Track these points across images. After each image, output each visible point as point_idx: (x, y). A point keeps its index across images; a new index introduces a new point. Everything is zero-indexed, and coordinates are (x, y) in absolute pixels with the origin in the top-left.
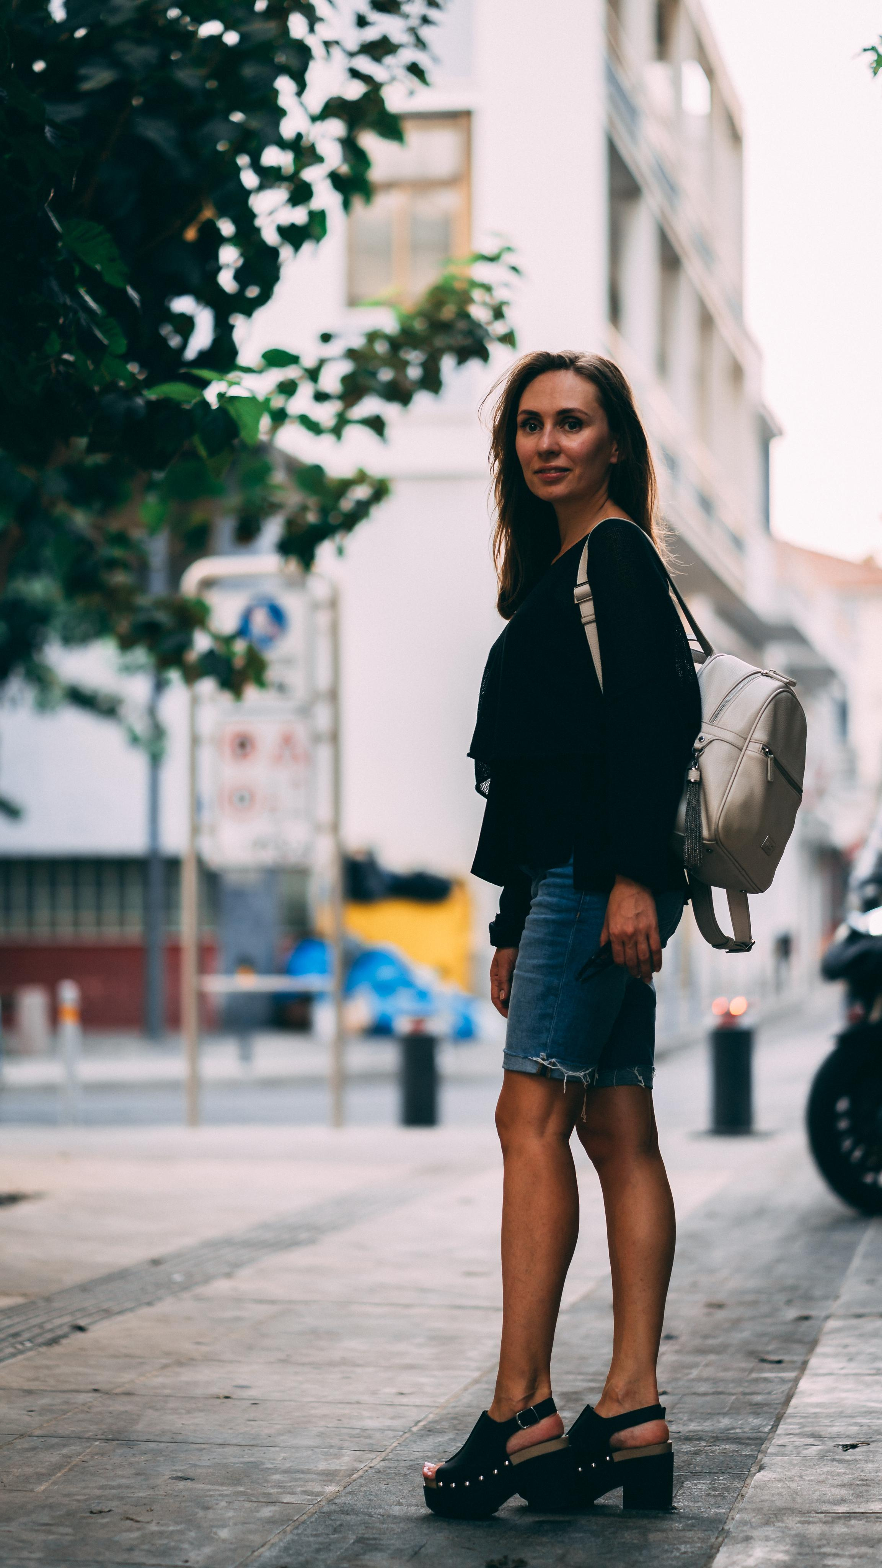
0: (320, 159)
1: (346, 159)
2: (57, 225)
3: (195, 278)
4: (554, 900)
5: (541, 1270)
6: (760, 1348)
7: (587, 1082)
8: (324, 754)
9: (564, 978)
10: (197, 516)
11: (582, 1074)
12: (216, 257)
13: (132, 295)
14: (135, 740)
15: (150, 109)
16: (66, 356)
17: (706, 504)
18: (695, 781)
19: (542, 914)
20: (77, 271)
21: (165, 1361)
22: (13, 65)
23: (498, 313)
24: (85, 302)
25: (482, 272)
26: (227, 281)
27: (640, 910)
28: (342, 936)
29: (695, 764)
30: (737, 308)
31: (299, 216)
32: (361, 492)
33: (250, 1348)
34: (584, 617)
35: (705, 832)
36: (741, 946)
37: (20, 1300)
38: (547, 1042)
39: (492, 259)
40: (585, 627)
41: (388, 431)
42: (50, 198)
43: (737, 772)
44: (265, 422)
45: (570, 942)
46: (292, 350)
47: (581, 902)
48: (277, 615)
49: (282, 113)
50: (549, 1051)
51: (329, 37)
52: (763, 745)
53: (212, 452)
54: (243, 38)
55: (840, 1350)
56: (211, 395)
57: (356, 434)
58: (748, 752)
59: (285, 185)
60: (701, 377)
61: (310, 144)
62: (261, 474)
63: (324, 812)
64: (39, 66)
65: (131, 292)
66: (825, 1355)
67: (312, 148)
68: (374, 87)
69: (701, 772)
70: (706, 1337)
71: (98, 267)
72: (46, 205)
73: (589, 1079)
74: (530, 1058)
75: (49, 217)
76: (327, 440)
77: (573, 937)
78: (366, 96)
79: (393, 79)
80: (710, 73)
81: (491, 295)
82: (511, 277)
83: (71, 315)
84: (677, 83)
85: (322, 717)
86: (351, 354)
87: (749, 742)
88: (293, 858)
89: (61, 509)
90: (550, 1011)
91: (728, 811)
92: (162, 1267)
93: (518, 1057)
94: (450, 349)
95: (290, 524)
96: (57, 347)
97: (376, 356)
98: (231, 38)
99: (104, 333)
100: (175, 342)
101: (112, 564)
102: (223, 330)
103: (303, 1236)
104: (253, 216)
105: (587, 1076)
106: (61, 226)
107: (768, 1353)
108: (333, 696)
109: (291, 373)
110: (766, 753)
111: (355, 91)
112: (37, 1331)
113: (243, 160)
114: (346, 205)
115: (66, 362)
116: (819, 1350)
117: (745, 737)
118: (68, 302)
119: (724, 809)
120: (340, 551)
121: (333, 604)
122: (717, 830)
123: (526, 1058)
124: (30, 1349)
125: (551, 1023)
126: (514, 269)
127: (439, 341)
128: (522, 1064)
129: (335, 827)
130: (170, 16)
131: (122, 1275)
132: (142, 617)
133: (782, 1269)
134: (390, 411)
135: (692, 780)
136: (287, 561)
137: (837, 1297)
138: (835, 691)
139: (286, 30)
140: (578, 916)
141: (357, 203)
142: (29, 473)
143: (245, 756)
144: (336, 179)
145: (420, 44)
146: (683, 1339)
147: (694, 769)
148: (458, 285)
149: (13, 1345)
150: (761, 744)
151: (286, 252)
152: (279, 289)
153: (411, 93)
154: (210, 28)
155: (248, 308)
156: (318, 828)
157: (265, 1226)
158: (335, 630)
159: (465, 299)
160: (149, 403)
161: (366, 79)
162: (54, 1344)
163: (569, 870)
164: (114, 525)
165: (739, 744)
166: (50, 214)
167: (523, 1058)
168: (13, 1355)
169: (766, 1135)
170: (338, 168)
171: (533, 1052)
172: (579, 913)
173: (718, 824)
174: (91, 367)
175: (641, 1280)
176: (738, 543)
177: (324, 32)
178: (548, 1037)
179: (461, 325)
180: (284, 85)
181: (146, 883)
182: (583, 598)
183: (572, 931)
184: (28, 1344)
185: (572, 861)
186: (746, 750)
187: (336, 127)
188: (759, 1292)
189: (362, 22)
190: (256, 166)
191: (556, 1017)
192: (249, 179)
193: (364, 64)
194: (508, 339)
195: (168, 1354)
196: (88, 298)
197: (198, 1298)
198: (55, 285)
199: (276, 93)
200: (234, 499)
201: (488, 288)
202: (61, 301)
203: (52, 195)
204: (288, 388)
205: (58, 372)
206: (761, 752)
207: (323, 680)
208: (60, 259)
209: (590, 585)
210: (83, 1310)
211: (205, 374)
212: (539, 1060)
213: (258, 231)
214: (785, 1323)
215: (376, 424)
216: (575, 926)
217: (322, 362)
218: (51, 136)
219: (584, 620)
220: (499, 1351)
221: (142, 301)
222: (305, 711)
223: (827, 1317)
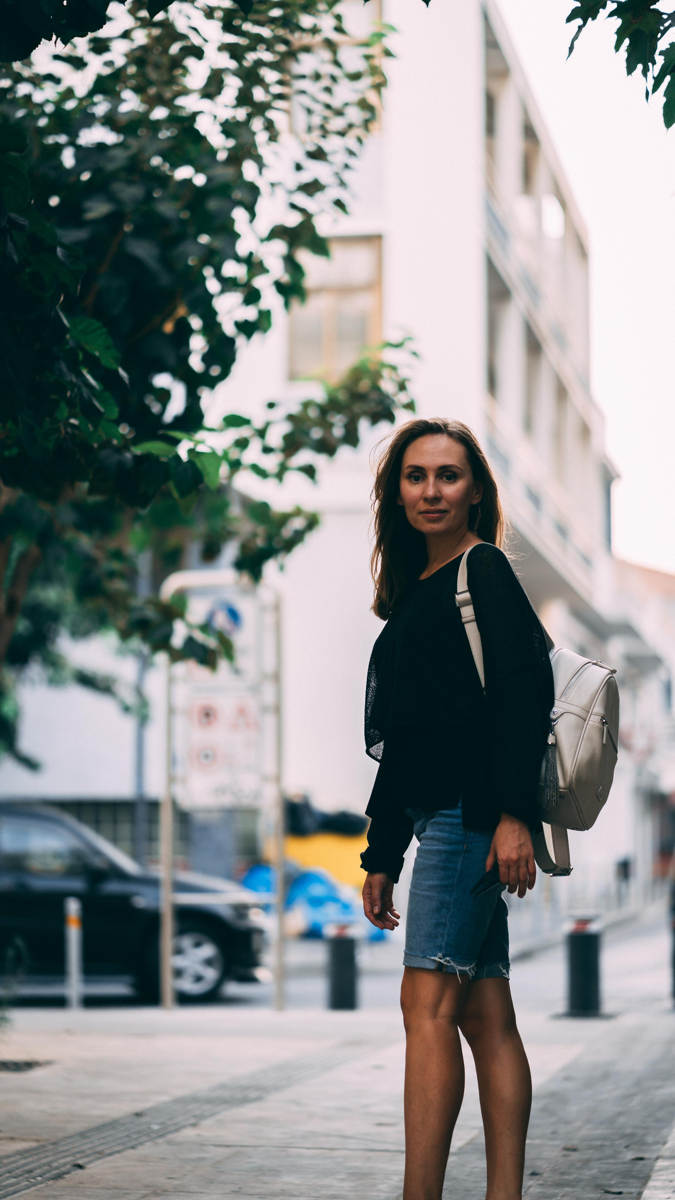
0: (266, 271)
1: (287, 270)
2: (65, 322)
3: (171, 359)
4: (445, 835)
5: (433, 1121)
6: (604, 1182)
7: (472, 974)
8: (269, 721)
9: (454, 895)
10: (173, 540)
11: (468, 968)
12: (187, 344)
13: (123, 375)
14: (127, 709)
15: (139, 233)
16: (73, 421)
17: (562, 531)
18: (552, 743)
19: (434, 845)
20: (81, 356)
21: (145, 1192)
22: (33, 202)
23: (402, 387)
24: (87, 380)
25: (390, 356)
26: (196, 363)
27: (522, 841)
28: (285, 863)
29: (552, 731)
30: (585, 383)
31: (250, 314)
32: (298, 523)
33: (211, 1182)
34: (464, 618)
35: (561, 782)
36: (564, 871)
37: (34, 1144)
38: (441, 945)
39: (398, 346)
40: (465, 625)
41: (318, 476)
42: (61, 302)
43: (583, 737)
44: (224, 469)
45: (459, 867)
46: (245, 415)
47: (467, 836)
48: (234, 615)
49: (237, 236)
50: (444, 951)
51: (274, 180)
52: (602, 717)
53: (183, 494)
54: (209, 180)
55: (667, 1183)
56: (183, 451)
57: (295, 479)
58: (590, 722)
59: (240, 289)
60: (558, 435)
61: (259, 261)
62: (221, 509)
63: (270, 768)
64: (54, 201)
65: (122, 372)
66: (656, 1188)
67: (261, 263)
68: (308, 216)
69: (556, 737)
70: (563, 1174)
71: (97, 353)
72: (57, 307)
73: (473, 972)
74: (429, 957)
75: (59, 316)
76: (272, 482)
77: (461, 863)
78: (302, 225)
79: (322, 211)
80: (563, 204)
81: (396, 373)
82: (412, 359)
83: (76, 390)
84: (538, 213)
85: (268, 695)
86: (291, 418)
87: (591, 714)
88: (246, 801)
89: (69, 535)
90: (443, 920)
91: (579, 767)
92: (143, 1119)
93: (418, 956)
94: (365, 413)
95: (244, 548)
96: (65, 413)
97: (309, 418)
98: (200, 180)
99: (101, 403)
100: (156, 408)
101: (112, 575)
102: (193, 399)
103: (253, 1094)
104: (214, 313)
105: (471, 969)
106: (69, 323)
107: (611, 1186)
108: (277, 677)
109: (244, 432)
110: (603, 724)
111: (293, 220)
112: (46, 1168)
113: (208, 272)
114: (287, 305)
115: (73, 426)
116: (651, 1184)
117: (588, 710)
118: (74, 379)
119: (576, 766)
120: (282, 568)
121: (277, 607)
122: (571, 781)
123: (424, 957)
124: (41, 1183)
125: (444, 930)
126: (415, 354)
127: (357, 408)
128: (422, 962)
129: (278, 779)
130: (152, 164)
131: (113, 1124)
132: (136, 616)
133: (622, 1120)
134: (319, 460)
135: (550, 743)
136: (241, 575)
137: (665, 1143)
138: (662, 674)
139: (240, 174)
140: (465, 847)
141: (295, 303)
142: (45, 507)
143: (209, 723)
144: (280, 287)
145: (342, 184)
146: (545, 1175)
147: (550, 734)
148: (372, 367)
149: (27, 1179)
150: (600, 716)
151: (241, 341)
152: (236, 368)
153: (335, 221)
154: (183, 173)
155: (212, 382)
156: (265, 778)
157: (223, 1087)
158: (278, 627)
159: (376, 376)
160: (136, 457)
161: (303, 211)
162: (59, 1179)
163: (458, 812)
164: (112, 544)
165: (584, 716)
166: (61, 314)
167: (422, 958)
168: (28, 1187)
169: (609, 1017)
170: (282, 277)
171: (430, 953)
172: (466, 845)
173: (572, 777)
174: (91, 428)
175: (509, 1129)
176: (587, 561)
177: (269, 175)
178: (442, 941)
179: (374, 396)
180: (239, 215)
181: (133, 821)
182: (465, 603)
183: (460, 859)
184: (39, 1178)
185: (460, 805)
186: (589, 720)
187: (280, 247)
188: (604, 1138)
189: (299, 167)
190: (218, 275)
191: (448, 925)
192: (213, 285)
193: (301, 200)
194: (410, 406)
195: (147, 1186)
196: (89, 378)
197: (170, 1143)
198: (63, 367)
199: (232, 221)
200: (200, 528)
201: (394, 368)
202: (69, 379)
203: (62, 299)
204: (242, 444)
205: (66, 432)
206: (600, 722)
207: (269, 665)
208: (67, 347)
209: (470, 593)
210: (82, 1152)
211: (177, 434)
212: (437, 959)
213: (219, 325)
214: (624, 1163)
215: (309, 471)
216: (463, 855)
217: (268, 424)
218: (62, 255)
219: (464, 620)
220: (402, 1184)
221: (130, 379)
222: (255, 689)
223: (657, 1158)
